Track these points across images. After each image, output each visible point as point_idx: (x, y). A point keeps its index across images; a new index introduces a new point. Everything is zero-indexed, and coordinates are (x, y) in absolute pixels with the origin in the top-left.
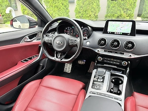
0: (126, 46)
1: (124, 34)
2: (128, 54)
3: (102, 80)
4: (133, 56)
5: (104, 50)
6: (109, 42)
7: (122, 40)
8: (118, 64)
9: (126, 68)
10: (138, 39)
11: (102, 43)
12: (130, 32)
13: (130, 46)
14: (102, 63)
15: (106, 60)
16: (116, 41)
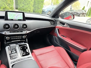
0: (23, 27)
1: (19, 20)
2: (25, 31)
4: (28, 32)
5: (9, 32)
6: (12, 26)
7: (20, 24)
8: (21, 38)
11: (6, 27)
13: (25, 27)
14: (10, 40)
15: (12, 38)
16: (16, 24)
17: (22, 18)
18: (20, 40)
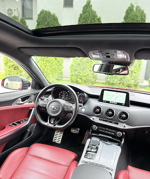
0: (120, 116)
1: (118, 104)
2: (122, 124)
3: (95, 151)
4: (127, 127)
5: (99, 118)
6: (104, 110)
7: (117, 110)
8: (113, 134)
9: (121, 139)
10: (132, 110)
11: (97, 111)
12: (124, 103)
13: (124, 117)
14: (97, 132)
15: (101, 129)
16: (110, 110)
17: (124, 102)
18: (111, 137)
